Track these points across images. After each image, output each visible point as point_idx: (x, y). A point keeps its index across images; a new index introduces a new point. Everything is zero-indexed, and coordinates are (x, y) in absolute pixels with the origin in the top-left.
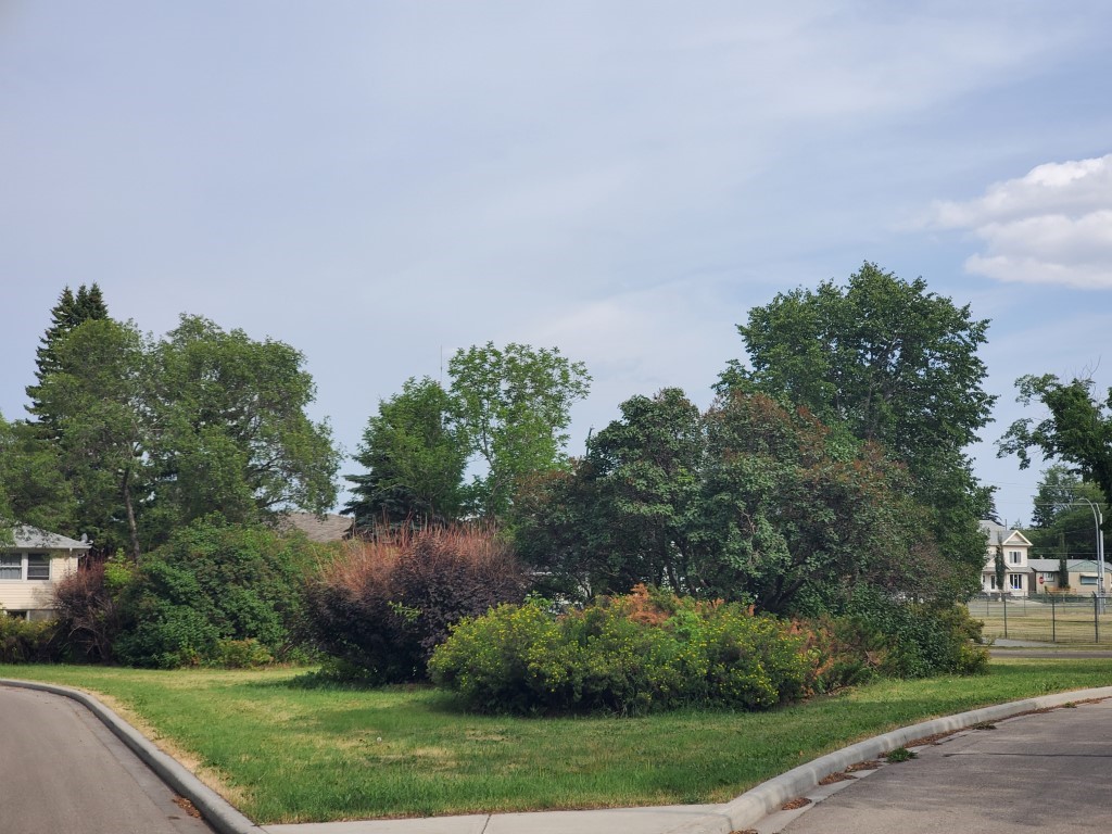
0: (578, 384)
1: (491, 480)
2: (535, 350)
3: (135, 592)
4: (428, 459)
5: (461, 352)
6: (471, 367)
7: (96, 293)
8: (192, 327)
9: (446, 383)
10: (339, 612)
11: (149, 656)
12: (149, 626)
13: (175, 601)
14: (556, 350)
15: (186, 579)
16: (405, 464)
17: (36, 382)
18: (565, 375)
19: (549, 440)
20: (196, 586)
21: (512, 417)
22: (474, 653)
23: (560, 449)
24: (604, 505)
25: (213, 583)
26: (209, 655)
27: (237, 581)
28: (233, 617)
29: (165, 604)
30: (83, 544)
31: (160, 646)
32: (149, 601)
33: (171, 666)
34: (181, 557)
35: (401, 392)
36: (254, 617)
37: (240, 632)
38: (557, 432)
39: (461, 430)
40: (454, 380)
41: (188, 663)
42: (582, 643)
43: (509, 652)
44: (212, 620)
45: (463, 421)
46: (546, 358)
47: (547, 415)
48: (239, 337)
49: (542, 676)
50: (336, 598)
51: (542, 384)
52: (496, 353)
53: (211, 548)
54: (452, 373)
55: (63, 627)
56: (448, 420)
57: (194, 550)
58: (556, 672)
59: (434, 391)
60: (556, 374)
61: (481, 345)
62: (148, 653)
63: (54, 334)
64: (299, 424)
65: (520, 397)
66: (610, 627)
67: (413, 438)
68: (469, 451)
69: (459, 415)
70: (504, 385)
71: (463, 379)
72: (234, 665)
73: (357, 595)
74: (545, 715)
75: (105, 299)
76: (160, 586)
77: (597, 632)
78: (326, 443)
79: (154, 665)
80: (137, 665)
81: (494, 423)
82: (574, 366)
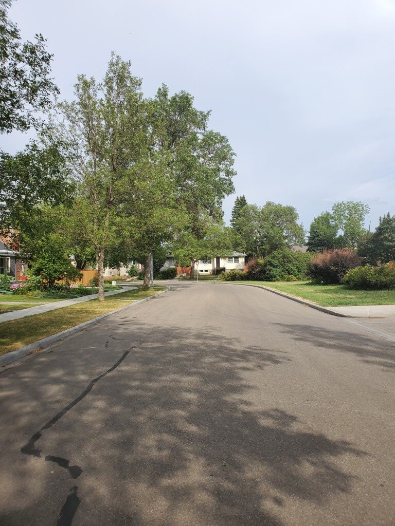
0: (366, 210)
1: (344, 235)
2: (355, 203)
3: (265, 265)
4: (328, 231)
5: (335, 204)
6: (338, 208)
7: (244, 197)
8: (269, 204)
9: (331, 212)
10: (317, 269)
11: (269, 279)
12: (268, 272)
13: (274, 267)
14: (360, 202)
15: (276, 262)
16: (322, 233)
17: (232, 219)
18: (363, 208)
19: (359, 225)
20: (278, 264)
21: (349, 220)
22: (353, 277)
23: (362, 227)
24: (381, 243)
25: (282, 263)
26: (283, 278)
27: (287, 262)
28: (287, 270)
29: (272, 268)
30: (244, 255)
31: (272, 277)
32: (269, 267)
33: (274, 281)
34: (274, 257)
35: (320, 215)
36: (292, 270)
37: (289, 274)
38: (361, 223)
39: (336, 224)
40: (333, 211)
41: (278, 280)
42: (379, 274)
43: (362, 277)
44: (283, 271)
45: (336, 222)
46: (358, 204)
47: (359, 219)
48: (280, 205)
49: (370, 282)
50: (315, 266)
51: (356, 210)
52: (344, 204)
53: (281, 255)
54: (333, 210)
55: (250, 273)
56: (332, 222)
57: (277, 256)
58: (374, 281)
59: (328, 215)
60: (361, 208)
61: (340, 202)
62: (269, 278)
63: (235, 207)
64: (296, 225)
65: (351, 215)
66: (386, 271)
67: (324, 227)
68: (338, 229)
69: (335, 220)
70: (347, 212)
71: (336, 211)
72: (288, 281)
73: (321, 265)
74: (371, 290)
75: (246, 198)
76: (271, 265)
77: (383, 272)
78: (302, 229)
79: (270, 281)
80: (267, 281)
81: (344, 221)
82: (365, 206)
